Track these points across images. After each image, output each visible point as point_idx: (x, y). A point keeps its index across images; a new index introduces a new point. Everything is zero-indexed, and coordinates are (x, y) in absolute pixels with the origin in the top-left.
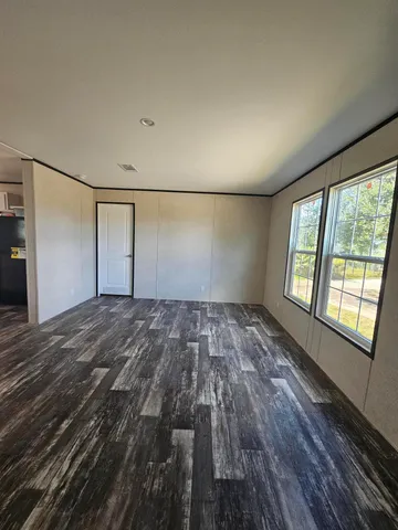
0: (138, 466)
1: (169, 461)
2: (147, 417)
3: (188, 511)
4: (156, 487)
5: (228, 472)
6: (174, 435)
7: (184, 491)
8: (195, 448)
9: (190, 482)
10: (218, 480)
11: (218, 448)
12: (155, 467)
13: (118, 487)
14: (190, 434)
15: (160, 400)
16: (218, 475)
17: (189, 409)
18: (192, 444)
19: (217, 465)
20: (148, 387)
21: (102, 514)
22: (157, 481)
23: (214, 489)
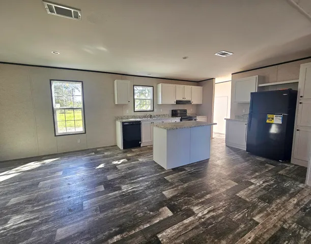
0: (143, 205)
1: (151, 213)
2: (163, 195)
3: (137, 230)
4: (139, 214)
5: (165, 240)
6: (164, 208)
7: (143, 225)
8: (165, 220)
9: (148, 225)
10: (157, 237)
11: (173, 230)
12: (146, 210)
13: (132, 204)
14: (170, 214)
15: (176, 193)
16: (159, 236)
17: (182, 206)
18: (165, 217)
19: (164, 234)
20: (178, 186)
21: (123, 206)
22: (141, 214)
23: (152, 237)
